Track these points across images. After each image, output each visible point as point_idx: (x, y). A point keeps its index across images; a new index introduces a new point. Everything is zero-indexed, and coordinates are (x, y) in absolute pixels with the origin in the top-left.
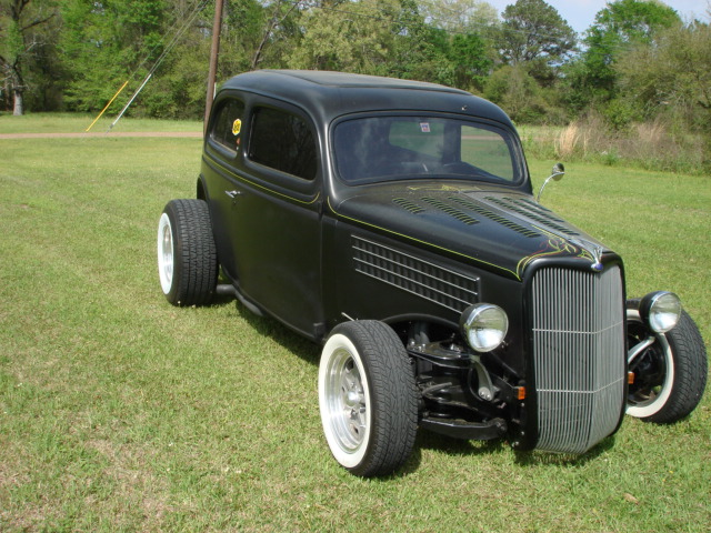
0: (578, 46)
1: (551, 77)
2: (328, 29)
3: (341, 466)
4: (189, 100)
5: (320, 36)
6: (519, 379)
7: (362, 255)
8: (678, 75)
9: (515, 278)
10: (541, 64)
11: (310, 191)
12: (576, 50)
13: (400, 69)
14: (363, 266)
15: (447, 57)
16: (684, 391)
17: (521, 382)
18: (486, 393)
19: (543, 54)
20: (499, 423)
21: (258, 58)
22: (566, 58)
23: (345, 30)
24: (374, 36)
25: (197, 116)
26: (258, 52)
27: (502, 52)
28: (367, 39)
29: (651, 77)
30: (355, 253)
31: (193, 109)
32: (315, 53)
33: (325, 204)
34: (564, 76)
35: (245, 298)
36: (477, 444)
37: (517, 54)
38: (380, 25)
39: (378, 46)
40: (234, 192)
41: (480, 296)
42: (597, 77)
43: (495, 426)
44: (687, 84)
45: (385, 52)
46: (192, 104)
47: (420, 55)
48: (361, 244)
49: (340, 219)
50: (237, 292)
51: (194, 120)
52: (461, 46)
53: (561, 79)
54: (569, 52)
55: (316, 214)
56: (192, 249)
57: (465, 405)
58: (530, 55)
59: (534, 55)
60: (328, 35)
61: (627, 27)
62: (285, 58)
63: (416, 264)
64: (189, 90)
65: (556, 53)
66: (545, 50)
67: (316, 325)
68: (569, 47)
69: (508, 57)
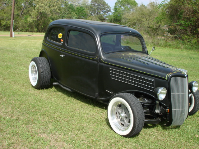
0: (111, 11)
1: (104, 19)
2: (43, 5)
3: (119, 135)
4: (1, 25)
5: (40, 6)
6: (167, 107)
7: (113, 74)
8: (142, 19)
9: (166, 80)
10: (101, 16)
11: (94, 55)
12: (111, 12)
13: (62, 16)
14: (113, 77)
15: (75, 13)
16: (197, 107)
17: (167, 108)
18: (157, 111)
19: (102, 13)
20: (159, 119)
21: (22, 13)
22: (108, 14)
23: (48, 5)
24: (57, 7)
25: (4, 30)
26: (22, 11)
27: (90, 12)
28: (55, 8)
29: (134, 19)
30: (111, 73)
31: (3, 28)
32: (39, 11)
33: (100, 59)
34: (108, 19)
35: (64, 86)
36: (150, 125)
37: (95, 13)
38: (58, 4)
39: (57, 10)
40: (62, 55)
41: (154, 85)
42: (116, 19)
43: (158, 120)
44: (144, 21)
45: (59, 12)
46: (2, 26)
47: (67, 12)
48: (112, 70)
49: (105, 63)
50: (60, 85)
51: (3, 31)
52: (78, 10)
53: (107, 20)
54: (109, 12)
55: (97, 62)
56: (44, 72)
57: (150, 115)
58: (98, 13)
59: (99, 13)
60: (43, 6)
61: (123, 5)
62: (30, 13)
63: (132, 76)
64: (2, 22)
65: (105, 13)
66: (102, 12)
67: (96, 94)
68: (109, 11)
69: (92, 13)
